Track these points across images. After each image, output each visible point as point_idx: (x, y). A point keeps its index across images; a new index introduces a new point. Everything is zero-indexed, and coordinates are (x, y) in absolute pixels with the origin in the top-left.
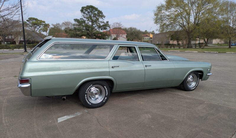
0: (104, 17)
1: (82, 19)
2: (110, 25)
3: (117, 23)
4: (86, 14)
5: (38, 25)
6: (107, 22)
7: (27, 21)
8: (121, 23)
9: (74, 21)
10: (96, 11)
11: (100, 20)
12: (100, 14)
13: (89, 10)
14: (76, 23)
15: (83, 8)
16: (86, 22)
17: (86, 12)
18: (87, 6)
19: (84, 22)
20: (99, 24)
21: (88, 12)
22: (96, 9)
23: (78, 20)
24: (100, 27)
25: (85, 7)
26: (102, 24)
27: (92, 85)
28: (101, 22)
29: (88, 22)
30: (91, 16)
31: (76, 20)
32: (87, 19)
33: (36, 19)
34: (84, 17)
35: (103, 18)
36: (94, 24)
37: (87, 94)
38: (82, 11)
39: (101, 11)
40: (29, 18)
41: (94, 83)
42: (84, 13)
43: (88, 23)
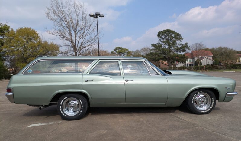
0: (182, 39)
1: (159, 43)
2: (189, 47)
3: (198, 44)
4: (163, 39)
5: (123, 53)
6: (186, 44)
7: (114, 50)
8: (202, 43)
9: (151, 46)
10: (173, 34)
11: (178, 42)
12: (178, 36)
13: (165, 35)
14: (153, 48)
15: (159, 33)
16: (163, 46)
17: (163, 37)
18: (164, 30)
19: (161, 46)
20: (178, 46)
21: (165, 36)
22: (173, 32)
23: (155, 44)
24: (178, 49)
25: (161, 32)
26: (180, 46)
27: (66, 97)
28: (178, 44)
29: (165, 45)
30: (168, 40)
31: (153, 45)
32: (164, 43)
33: (121, 48)
34: (161, 42)
35: (180, 41)
36: (171, 47)
37: (62, 106)
38: (159, 36)
39: (179, 33)
40: (116, 48)
41: (68, 95)
42: (161, 37)
43: (165, 47)
